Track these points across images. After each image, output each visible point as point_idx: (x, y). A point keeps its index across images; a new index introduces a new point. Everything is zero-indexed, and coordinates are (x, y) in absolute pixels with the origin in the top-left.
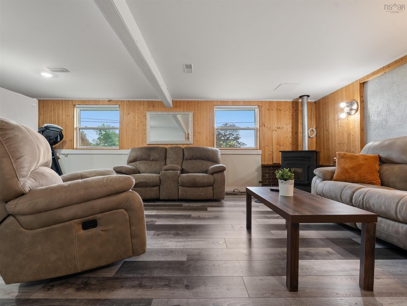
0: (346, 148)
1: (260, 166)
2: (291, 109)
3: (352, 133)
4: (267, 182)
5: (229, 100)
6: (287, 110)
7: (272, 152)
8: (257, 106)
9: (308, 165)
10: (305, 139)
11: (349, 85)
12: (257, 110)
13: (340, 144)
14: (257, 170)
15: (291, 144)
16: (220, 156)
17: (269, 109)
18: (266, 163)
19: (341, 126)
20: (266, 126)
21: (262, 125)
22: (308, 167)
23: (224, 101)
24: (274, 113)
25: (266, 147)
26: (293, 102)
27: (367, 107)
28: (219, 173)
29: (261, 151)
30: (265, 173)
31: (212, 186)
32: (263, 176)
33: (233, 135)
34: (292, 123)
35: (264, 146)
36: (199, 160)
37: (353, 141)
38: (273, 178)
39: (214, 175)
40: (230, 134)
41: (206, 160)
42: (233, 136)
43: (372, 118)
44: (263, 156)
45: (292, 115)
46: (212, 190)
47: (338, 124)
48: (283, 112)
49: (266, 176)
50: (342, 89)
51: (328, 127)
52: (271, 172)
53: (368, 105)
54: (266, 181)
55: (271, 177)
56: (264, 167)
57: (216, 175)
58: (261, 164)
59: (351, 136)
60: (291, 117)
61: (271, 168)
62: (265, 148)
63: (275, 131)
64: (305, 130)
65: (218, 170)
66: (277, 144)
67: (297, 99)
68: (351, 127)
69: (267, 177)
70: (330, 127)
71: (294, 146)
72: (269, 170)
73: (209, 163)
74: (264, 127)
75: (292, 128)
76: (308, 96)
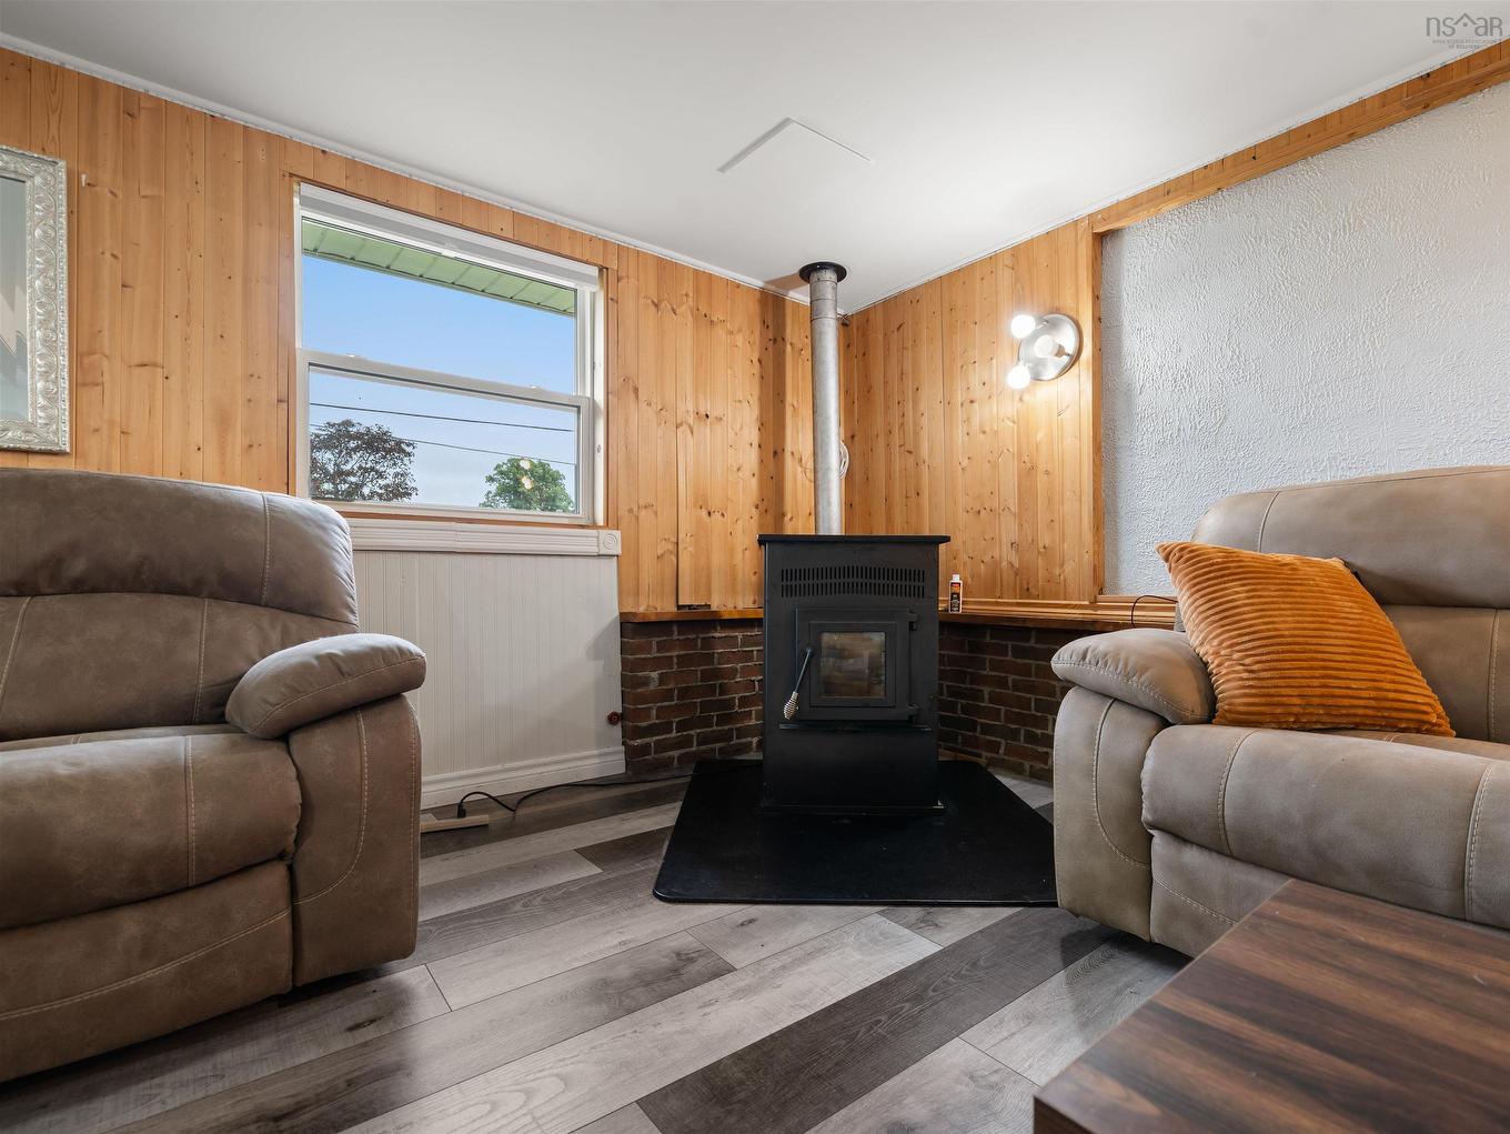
0: (1009, 530)
1: (610, 625)
2: (758, 326)
3: (1042, 467)
4: (654, 712)
5: (417, 174)
6: (740, 330)
7: (671, 547)
8: (594, 271)
9: (914, 617)
10: (829, 481)
11: (1029, 244)
12: (593, 295)
13: (979, 512)
14: (596, 651)
15: (757, 507)
16: (345, 565)
17: (660, 301)
18: (642, 609)
19: (984, 432)
20: (643, 397)
21: (623, 385)
22: (911, 624)
23: (373, 171)
24: (683, 333)
25: (643, 513)
26: (763, 293)
27: (1119, 348)
28: (362, 722)
29: (618, 534)
30: (643, 665)
31: (281, 856)
32: (630, 683)
33: (380, 475)
34: (760, 399)
35: (631, 511)
36: (131, 600)
37: (1050, 500)
38: (680, 690)
39: (297, 741)
40: (366, 470)
41: (214, 596)
42: (380, 481)
43: (1142, 402)
44: (627, 564)
45: (760, 361)
46: (283, 902)
47: (968, 421)
48: (720, 332)
49: (646, 682)
50: (993, 259)
51: (916, 434)
52: (671, 657)
53: (1124, 337)
54: (649, 709)
55: (671, 686)
56: (633, 628)
57: (320, 747)
58: (617, 614)
59: (1041, 479)
60: (756, 369)
61: (671, 634)
62: (637, 519)
63: (685, 427)
64: (828, 437)
65: (350, 688)
66: (695, 506)
67: (786, 283)
68: (1040, 436)
69: (652, 687)
70: (924, 435)
71: (770, 518)
72: (661, 647)
73: (243, 622)
74: (632, 395)
75: (762, 426)
76: (841, 273)
